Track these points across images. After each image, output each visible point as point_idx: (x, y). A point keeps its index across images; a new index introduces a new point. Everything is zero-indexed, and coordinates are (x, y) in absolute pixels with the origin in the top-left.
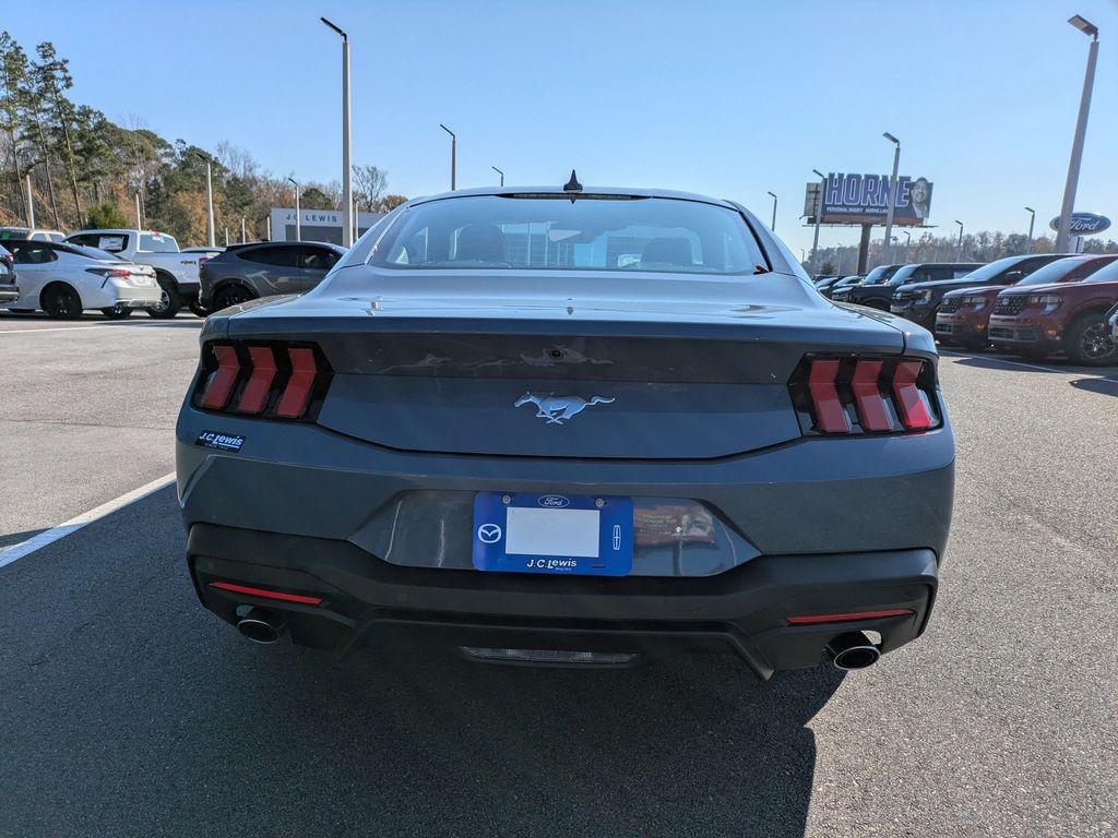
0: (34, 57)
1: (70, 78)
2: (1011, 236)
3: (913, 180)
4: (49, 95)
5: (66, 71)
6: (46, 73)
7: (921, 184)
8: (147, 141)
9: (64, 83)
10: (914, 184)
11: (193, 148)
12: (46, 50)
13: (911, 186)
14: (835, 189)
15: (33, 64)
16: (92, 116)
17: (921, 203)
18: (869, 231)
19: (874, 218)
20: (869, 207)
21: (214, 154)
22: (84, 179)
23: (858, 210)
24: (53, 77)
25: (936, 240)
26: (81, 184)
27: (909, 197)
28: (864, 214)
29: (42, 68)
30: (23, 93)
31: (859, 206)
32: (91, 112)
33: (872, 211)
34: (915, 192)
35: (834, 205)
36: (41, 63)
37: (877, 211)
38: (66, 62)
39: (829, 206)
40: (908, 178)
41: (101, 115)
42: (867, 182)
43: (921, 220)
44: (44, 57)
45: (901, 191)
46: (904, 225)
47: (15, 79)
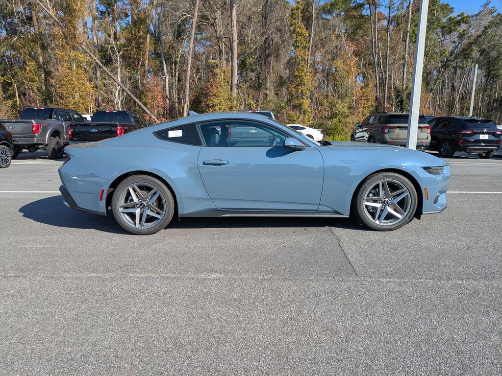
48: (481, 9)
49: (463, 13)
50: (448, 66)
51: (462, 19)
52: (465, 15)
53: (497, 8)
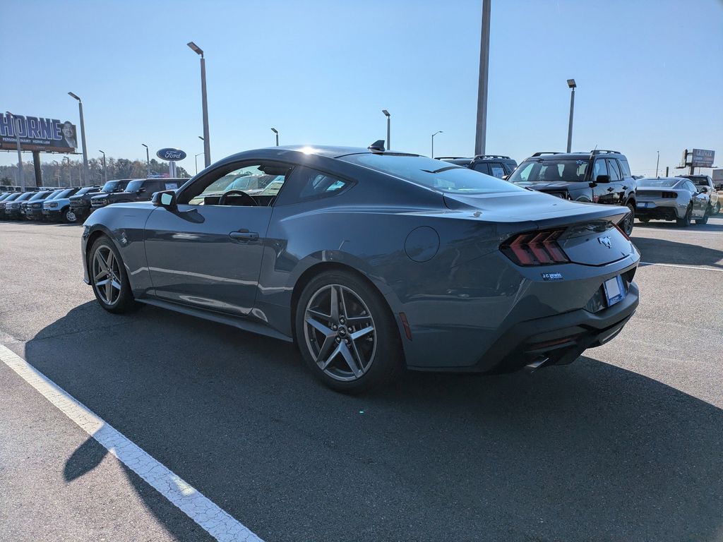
2: (119, 160)
3: (62, 122)
7: (67, 125)
10: (63, 125)
13: (62, 126)
14: (6, 125)
17: (71, 138)
18: (38, 155)
19: (40, 147)
20: (35, 139)
23: (27, 141)
25: (73, 162)
27: (62, 134)
28: (31, 143)
31: (27, 138)
33: (38, 142)
34: (65, 131)
35: (7, 137)
37: (41, 142)
39: (4, 137)
40: (58, 121)
42: (29, 122)
43: (73, 149)
45: (55, 130)
46: (62, 153)
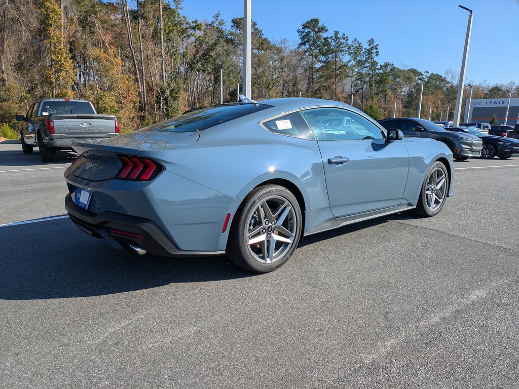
0: (366, 46)
1: (378, 52)
4: (369, 60)
5: (377, 49)
6: (369, 52)
8: (412, 74)
9: (376, 54)
11: (432, 74)
12: (371, 42)
15: (365, 49)
16: (389, 66)
21: (444, 76)
22: (377, 94)
24: (372, 53)
26: (376, 96)
29: (368, 50)
30: (359, 61)
32: (389, 64)
36: (368, 47)
38: (378, 45)
41: (393, 65)
44: (370, 45)
47: (356, 56)
48: (213, 19)
49: (196, 21)
50: (193, 68)
51: (197, 25)
52: (198, 23)
53: (225, 21)
